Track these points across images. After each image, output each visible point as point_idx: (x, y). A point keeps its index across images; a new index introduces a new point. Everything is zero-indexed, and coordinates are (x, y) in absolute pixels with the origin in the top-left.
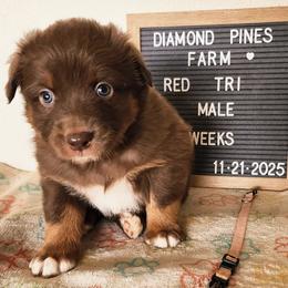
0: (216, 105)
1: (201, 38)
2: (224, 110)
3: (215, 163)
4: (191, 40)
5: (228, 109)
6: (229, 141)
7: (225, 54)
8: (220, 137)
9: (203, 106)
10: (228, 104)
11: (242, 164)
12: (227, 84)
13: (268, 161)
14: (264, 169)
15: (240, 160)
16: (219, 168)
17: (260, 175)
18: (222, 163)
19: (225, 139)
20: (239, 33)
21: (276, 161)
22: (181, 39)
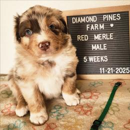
0: (99, 45)
1: (91, 19)
2: (102, 47)
3: (101, 69)
4: (88, 20)
5: (104, 47)
6: (106, 60)
7: (102, 25)
8: (102, 58)
9: (94, 46)
10: (104, 45)
11: (112, 69)
12: (103, 36)
13: (122, 67)
14: (121, 71)
15: (111, 67)
16: (102, 71)
17: (119, 73)
18: (103, 69)
19: (104, 59)
20: (107, 16)
21: (126, 67)
22: (83, 20)
